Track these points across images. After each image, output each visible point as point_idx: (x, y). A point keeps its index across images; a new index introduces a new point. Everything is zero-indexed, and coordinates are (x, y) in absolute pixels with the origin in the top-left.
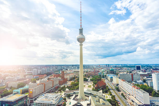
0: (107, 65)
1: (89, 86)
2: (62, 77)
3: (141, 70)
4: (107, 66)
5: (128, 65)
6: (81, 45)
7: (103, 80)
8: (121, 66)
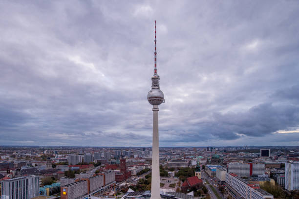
0: (210, 149)
1: (170, 185)
2: (121, 170)
3: (269, 156)
4: (208, 150)
5: (249, 148)
6: (156, 110)
7: (197, 174)
8: (236, 150)
